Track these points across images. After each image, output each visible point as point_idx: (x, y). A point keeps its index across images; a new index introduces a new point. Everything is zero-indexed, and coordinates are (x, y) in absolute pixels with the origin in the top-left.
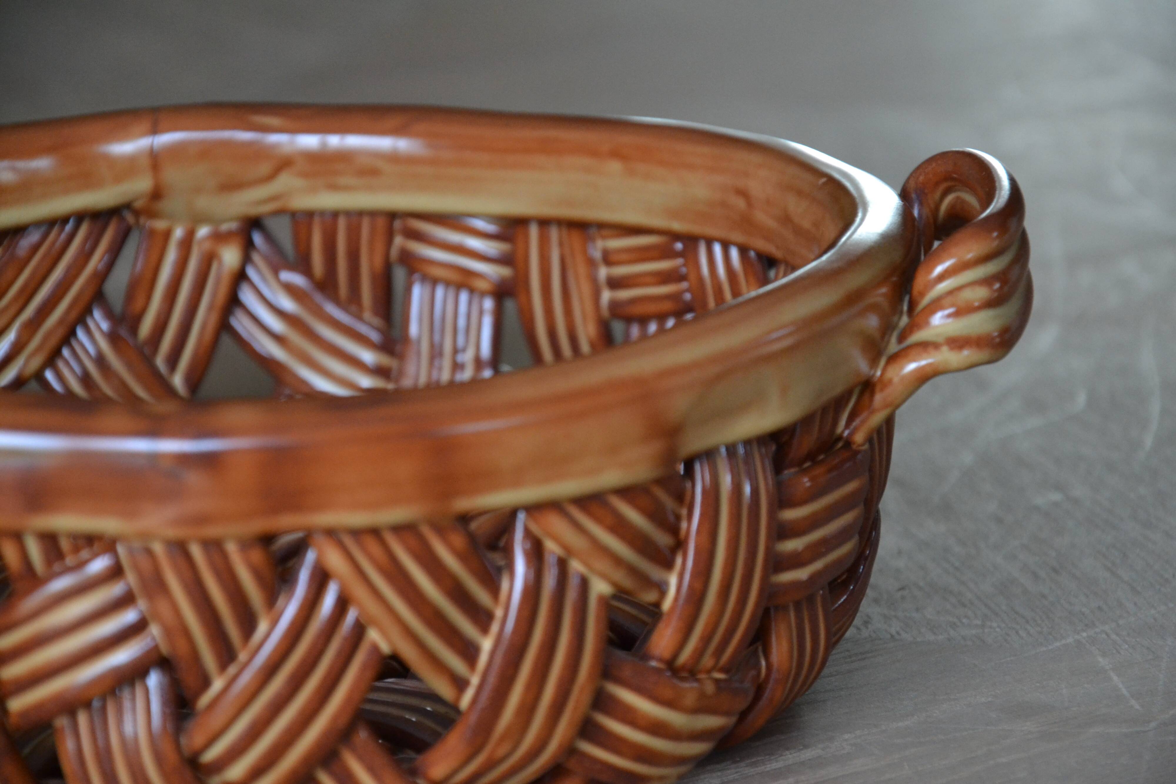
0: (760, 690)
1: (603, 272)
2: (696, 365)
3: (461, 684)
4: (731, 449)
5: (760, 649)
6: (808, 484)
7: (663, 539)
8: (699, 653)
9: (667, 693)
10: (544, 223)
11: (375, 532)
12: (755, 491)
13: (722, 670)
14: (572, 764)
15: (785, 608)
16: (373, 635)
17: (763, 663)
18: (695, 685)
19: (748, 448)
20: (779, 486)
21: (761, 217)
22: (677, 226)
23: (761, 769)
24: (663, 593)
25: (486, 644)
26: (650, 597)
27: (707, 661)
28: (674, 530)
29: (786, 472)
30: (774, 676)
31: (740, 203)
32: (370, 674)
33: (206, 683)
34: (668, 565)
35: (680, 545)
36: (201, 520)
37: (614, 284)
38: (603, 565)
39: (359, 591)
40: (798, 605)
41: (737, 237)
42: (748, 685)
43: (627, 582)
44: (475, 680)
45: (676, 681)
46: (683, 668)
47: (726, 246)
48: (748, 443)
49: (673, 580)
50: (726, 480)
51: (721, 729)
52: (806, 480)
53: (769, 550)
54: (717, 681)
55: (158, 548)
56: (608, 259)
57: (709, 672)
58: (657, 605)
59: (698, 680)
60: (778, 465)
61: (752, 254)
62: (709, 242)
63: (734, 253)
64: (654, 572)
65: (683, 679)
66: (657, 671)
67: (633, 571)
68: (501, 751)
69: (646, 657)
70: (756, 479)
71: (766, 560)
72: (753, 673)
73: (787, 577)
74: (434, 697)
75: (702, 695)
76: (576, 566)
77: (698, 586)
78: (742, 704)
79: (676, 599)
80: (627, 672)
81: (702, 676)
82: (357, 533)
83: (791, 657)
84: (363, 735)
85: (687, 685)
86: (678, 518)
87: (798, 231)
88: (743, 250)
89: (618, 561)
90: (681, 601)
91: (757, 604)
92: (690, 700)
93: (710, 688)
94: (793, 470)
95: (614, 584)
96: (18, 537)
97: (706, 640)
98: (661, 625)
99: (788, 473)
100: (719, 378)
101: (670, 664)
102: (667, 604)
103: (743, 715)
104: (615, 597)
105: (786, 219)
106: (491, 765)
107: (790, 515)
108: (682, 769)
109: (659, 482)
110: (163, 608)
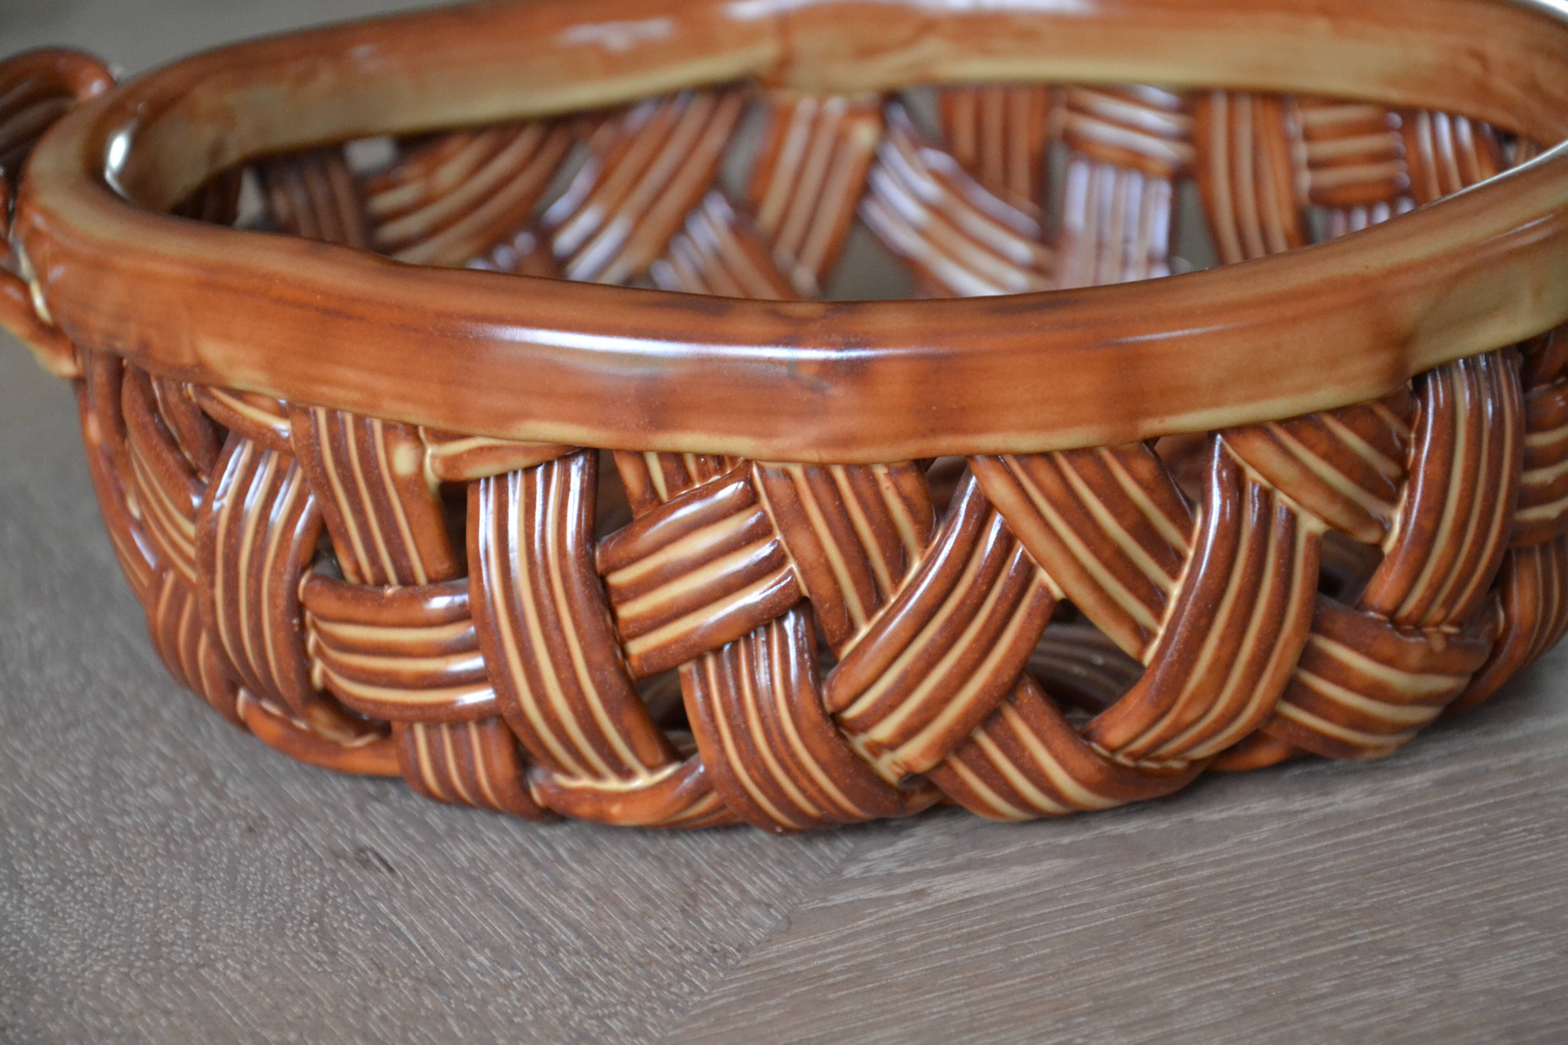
0: (1497, 645)
1: (1302, 152)
2: (1433, 261)
3: (1144, 636)
4: (1471, 362)
5: (1498, 599)
6: (1562, 404)
7: (1386, 468)
8: (1427, 603)
9: (1388, 650)
10: (1232, 94)
11: (1047, 456)
12: (1499, 412)
13: (1453, 623)
14: (1272, 731)
15: (1529, 551)
16: (1042, 576)
17: (1502, 615)
18: (1421, 639)
19: (1490, 359)
20: (1527, 404)
21: (1502, 84)
22: (1396, 95)
23: (1495, 739)
24: (1385, 533)
25: (1175, 590)
26: (1370, 536)
27: (1436, 612)
28: (1400, 458)
29: (1535, 389)
30: (1515, 629)
31: (1473, 68)
32: (1038, 621)
33: (851, 629)
34: (1392, 500)
35: (1406, 475)
36: (847, 441)
37: (1314, 165)
38: (1313, 498)
39: (1027, 526)
40: (1544, 549)
41: (1470, 107)
42: (1483, 640)
43: (1343, 519)
44: (1161, 631)
45: (1397, 634)
46: (1407, 620)
47: (1453, 119)
48: (1490, 354)
49: (1398, 517)
50: (1464, 398)
51: (1449, 692)
52: (1558, 398)
53: (1513, 481)
54: (1447, 636)
55: (797, 471)
56: (1309, 136)
57: (1437, 625)
58: (1377, 547)
59: (1425, 635)
60: (1526, 382)
61: (1487, 128)
62: (1432, 114)
63: (1465, 129)
64: (1375, 507)
65: (1405, 633)
66: (1377, 622)
67: (1350, 505)
68: (1190, 715)
69: (1362, 607)
70: (1501, 396)
71: (1509, 496)
72: (1488, 627)
73: (1533, 514)
74: (1113, 650)
75: (1430, 652)
76: (1282, 499)
77: (1428, 524)
78: (1476, 664)
79: (1400, 540)
80: (1340, 625)
81: (1429, 630)
82: (1023, 457)
83: (1536, 607)
84: (1029, 693)
85: (1412, 640)
86: (1405, 443)
87: (1547, 100)
88: (1476, 125)
89: (1333, 493)
90: (1406, 542)
91: (1498, 546)
92: (1415, 657)
93: (1438, 644)
94: (1544, 387)
95: (1327, 521)
96: (639, 456)
97: (1435, 588)
98: (1382, 569)
99: (1537, 390)
100: (1461, 276)
101: (1392, 615)
102: (1389, 547)
103: (1476, 676)
104: (1326, 535)
105: (1533, 87)
106: (1178, 729)
107: (1540, 440)
108: (1403, 738)
109: (1382, 400)
110: (802, 541)
